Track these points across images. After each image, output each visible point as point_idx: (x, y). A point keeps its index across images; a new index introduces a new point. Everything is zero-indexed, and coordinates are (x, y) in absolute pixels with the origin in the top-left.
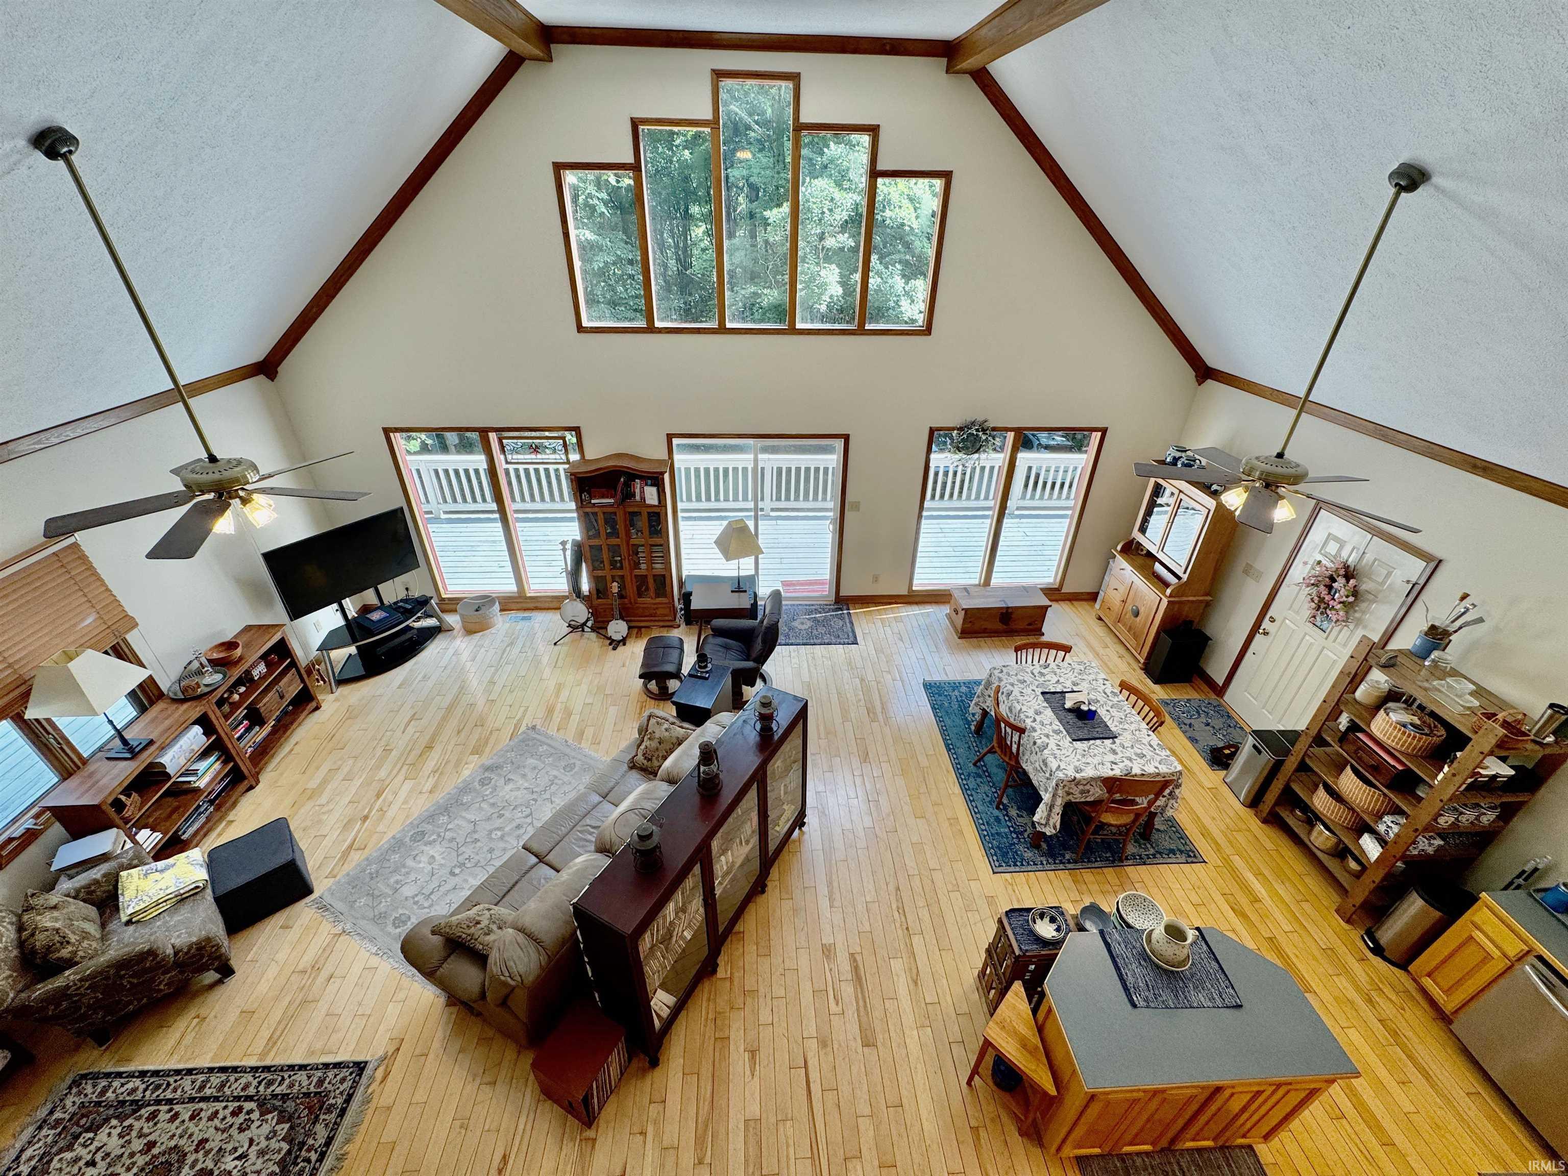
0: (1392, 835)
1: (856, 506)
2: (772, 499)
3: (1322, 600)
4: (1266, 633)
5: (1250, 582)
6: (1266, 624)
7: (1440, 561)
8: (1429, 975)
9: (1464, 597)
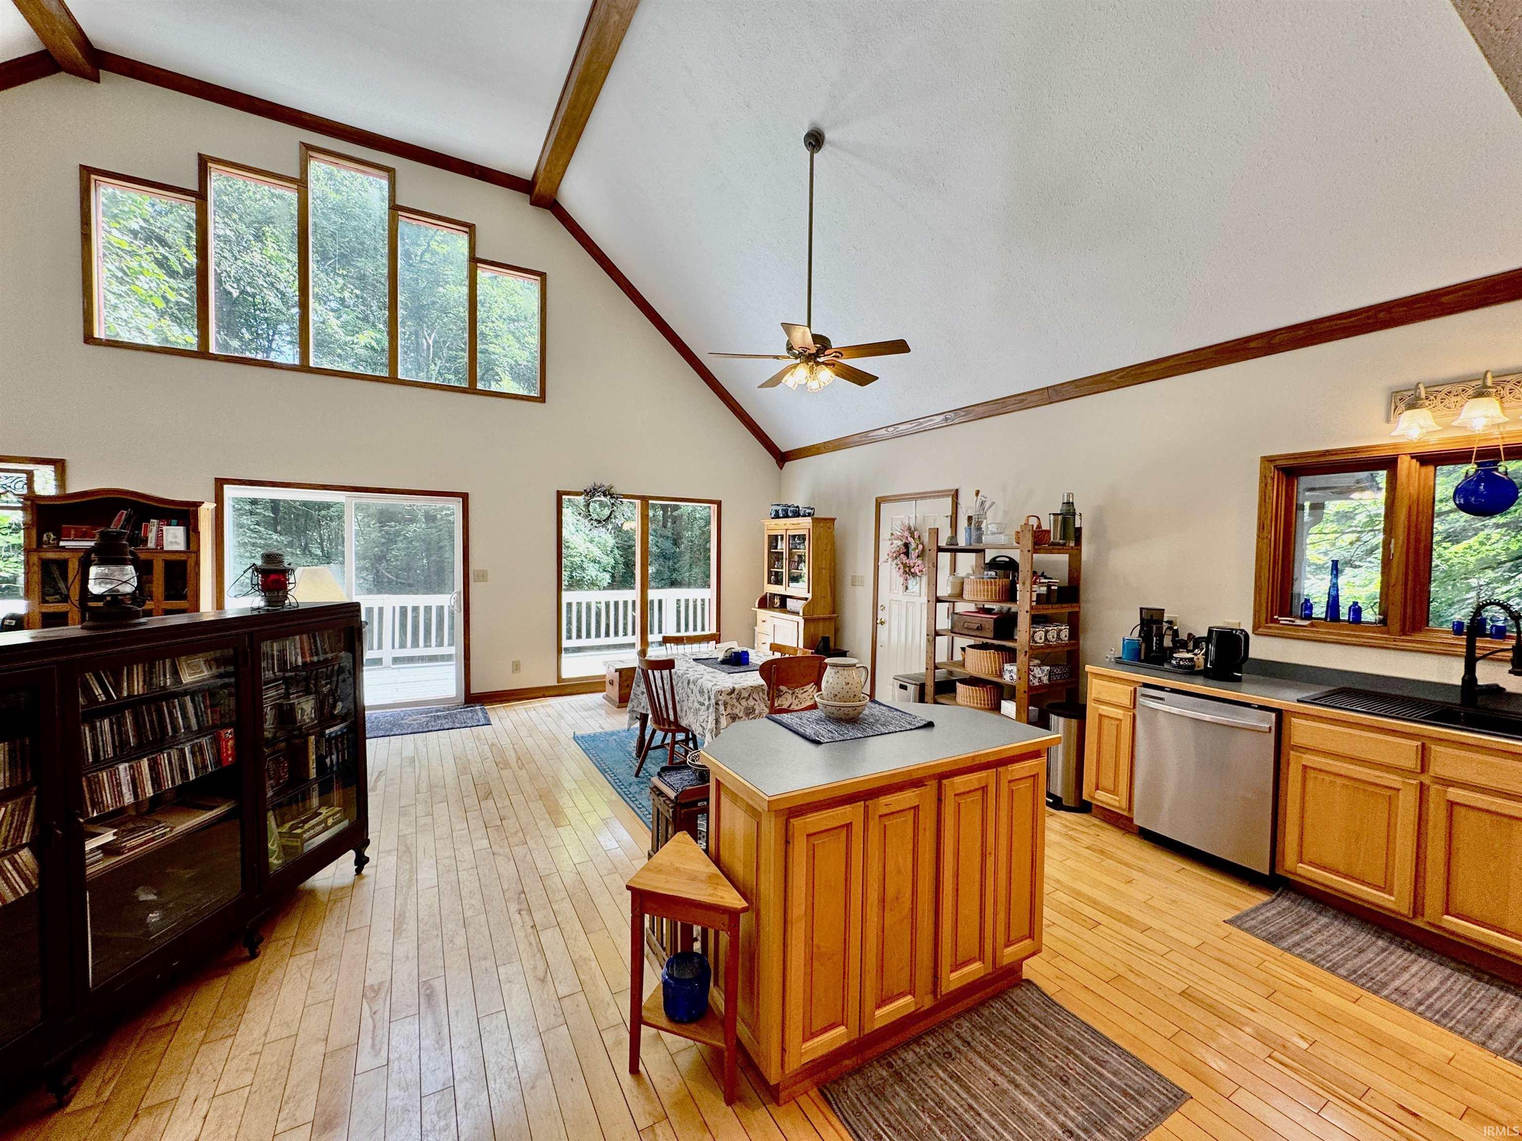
0: (1015, 677)
1: (483, 576)
2: (393, 647)
3: (905, 565)
4: (882, 623)
5: (859, 589)
6: (881, 615)
7: (957, 490)
8: (1097, 788)
9: (977, 493)
